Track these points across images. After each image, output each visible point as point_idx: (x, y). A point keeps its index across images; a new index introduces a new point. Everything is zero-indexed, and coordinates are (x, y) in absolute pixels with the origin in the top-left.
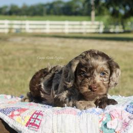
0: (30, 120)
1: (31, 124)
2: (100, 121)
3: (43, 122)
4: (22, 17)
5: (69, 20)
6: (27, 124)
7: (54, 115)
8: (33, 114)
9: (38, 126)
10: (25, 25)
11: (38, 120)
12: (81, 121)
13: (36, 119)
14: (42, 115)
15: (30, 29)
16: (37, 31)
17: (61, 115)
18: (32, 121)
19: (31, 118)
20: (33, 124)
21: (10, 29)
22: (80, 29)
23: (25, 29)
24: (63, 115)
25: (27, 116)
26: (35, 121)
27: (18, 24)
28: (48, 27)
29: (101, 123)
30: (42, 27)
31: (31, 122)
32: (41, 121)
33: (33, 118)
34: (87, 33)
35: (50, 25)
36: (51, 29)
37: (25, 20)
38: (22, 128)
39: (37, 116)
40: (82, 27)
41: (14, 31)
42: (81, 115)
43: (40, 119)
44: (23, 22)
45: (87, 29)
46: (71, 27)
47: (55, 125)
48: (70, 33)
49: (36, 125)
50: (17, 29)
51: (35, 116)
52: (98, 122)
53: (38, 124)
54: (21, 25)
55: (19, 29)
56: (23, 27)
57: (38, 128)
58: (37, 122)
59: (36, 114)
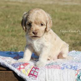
1: (31, 74)
3: (39, 74)
6: (29, 74)
7: (46, 69)
8: (33, 68)
9: (36, 76)
12: (64, 74)
13: (35, 71)
17: (50, 69)
18: (32, 73)
19: (31, 70)
20: (33, 75)
24: (52, 69)
29: (77, 76)
31: (31, 73)
32: (38, 72)
33: (33, 71)
38: (26, 77)
42: (64, 70)
47: (47, 75)
51: (34, 69)
52: (75, 75)
53: (36, 75)
57: (36, 77)
58: (35, 74)
59: (35, 68)
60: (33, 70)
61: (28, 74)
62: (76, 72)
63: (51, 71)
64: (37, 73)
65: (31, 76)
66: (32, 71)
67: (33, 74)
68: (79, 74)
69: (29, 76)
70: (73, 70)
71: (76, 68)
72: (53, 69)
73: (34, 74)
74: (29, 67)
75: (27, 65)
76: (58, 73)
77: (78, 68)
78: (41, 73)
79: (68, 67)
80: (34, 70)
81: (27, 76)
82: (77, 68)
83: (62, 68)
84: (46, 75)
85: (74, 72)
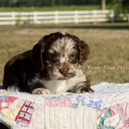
0: (19, 114)
1: (20, 118)
2: (98, 118)
3: (34, 116)
4: (29, 9)
5: (79, 10)
8: (23, 107)
9: (29, 121)
10: (33, 16)
11: (29, 114)
12: (77, 116)
13: (26, 112)
14: (32, 108)
15: (38, 20)
16: (46, 22)
18: (22, 115)
19: (21, 111)
20: (23, 119)
21: (18, 21)
22: (90, 18)
23: (33, 20)
24: (56, 108)
26: (25, 115)
27: (25, 16)
28: (57, 17)
29: (99, 119)
30: (50, 17)
31: (20, 116)
32: (31, 115)
33: (23, 112)
34: (98, 22)
35: (59, 15)
36: (60, 19)
37: (33, 11)
38: (11, 123)
39: (27, 110)
40: (92, 16)
41: (21, 23)
42: (77, 109)
43: (31, 113)
44: (31, 13)
45: (98, 18)
46: (80, 17)
48: (79, 23)
49: (26, 120)
50: (24, 21)
52: (96, 118)
53: (28, 119)
54: (29, 16)
55: (27, 21)
56: (31, 18)
57: (29, 123)
58: (27, 117)
59: (26, 106)
60: (23, 110)
61: (15, 118)
63: (55, 111)
64: (29, 116)
65: (21, 120)
66: (21, 113)
68: (103, 115)
69: (16, 120)
70: (93, 109)
71: (98, 105)
72: (58, 108)
73: (25, 117)
74: (16, 104)
75: (12, 101)
77: (102, 105)
78: (37, 116)
80: (25, 110)
81: (12, 121)
82: (100, 106)
83: (74, 104)
84: (46, 120)
85: (94, 113)
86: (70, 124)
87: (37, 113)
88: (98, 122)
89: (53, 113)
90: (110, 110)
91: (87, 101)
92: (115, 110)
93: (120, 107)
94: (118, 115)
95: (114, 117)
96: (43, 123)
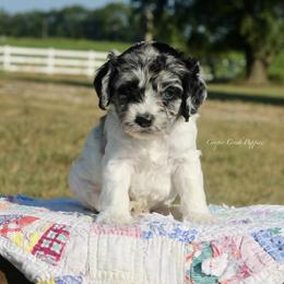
0: (41, 242)
1: (42, 249)
3: (68, 247)
6: (35, 249)
7: (93, 234)
8: (48, 231)
9: (58, 256)
11: (59, 242)
12: (149, 252)
13: (55, 240)
14: (67, 233)
17: (106, 236)
18: (45, 244)
19: (44, 237)
20: (47, 251)
25: (34, 233)
26: (51, 245)
29: (191, 261)
31: (43, 246)
32: (64, 244)
33: (48, 239)
38: (24, 256)
39: (57, 236)
42: (150, 240)
43: (63, 241)
47: (93, 255)
49: (54, 254)
51: (52, 235)
52: (184, 259)
53: (58, 252)
57: (58, 259)
58: (56, 248)
59: (55, 231)
60: (49, 236)
61: (31, 249)
62: (191, 248)
63: (108, 242)
64: (60, 246)
65: (42, 253)
66: (45, 241)
67: (49, 249)
68: (197, 254)
69: (33, 253)
70: (180, 243)
71: (189, 236)
72: (113, 237)
73: (52, 249)
74: (35, 226)
76: (132, 249)
77: (197, 236)
78: (74, 247)
79: (165, 228)
80: (53, 237)
81: (26, 253)
82: (193, 237)
83: (144, 233)
84: (91, 255)
85: (182, 249)
86: (135, 267)
87: (75, 243)
88: (188, 265)
89: (105, 245)
90: (211, 246)
91: (169, 229)
92: (219, 247)
93: (230, 242)
94: (225, 256)
95: (218, 259)
96: (85, 261)
